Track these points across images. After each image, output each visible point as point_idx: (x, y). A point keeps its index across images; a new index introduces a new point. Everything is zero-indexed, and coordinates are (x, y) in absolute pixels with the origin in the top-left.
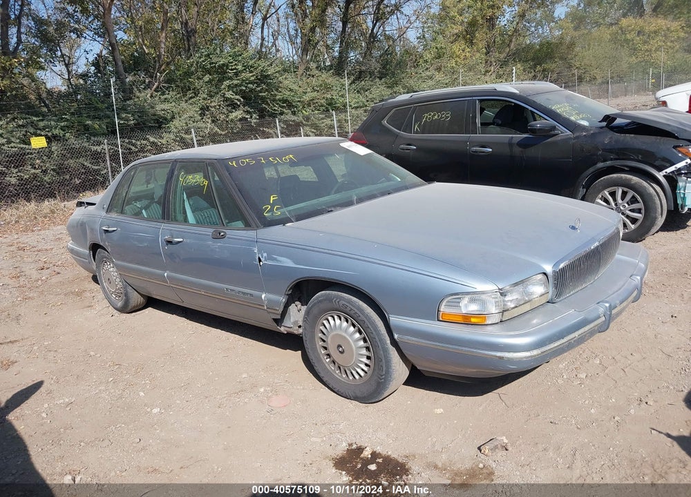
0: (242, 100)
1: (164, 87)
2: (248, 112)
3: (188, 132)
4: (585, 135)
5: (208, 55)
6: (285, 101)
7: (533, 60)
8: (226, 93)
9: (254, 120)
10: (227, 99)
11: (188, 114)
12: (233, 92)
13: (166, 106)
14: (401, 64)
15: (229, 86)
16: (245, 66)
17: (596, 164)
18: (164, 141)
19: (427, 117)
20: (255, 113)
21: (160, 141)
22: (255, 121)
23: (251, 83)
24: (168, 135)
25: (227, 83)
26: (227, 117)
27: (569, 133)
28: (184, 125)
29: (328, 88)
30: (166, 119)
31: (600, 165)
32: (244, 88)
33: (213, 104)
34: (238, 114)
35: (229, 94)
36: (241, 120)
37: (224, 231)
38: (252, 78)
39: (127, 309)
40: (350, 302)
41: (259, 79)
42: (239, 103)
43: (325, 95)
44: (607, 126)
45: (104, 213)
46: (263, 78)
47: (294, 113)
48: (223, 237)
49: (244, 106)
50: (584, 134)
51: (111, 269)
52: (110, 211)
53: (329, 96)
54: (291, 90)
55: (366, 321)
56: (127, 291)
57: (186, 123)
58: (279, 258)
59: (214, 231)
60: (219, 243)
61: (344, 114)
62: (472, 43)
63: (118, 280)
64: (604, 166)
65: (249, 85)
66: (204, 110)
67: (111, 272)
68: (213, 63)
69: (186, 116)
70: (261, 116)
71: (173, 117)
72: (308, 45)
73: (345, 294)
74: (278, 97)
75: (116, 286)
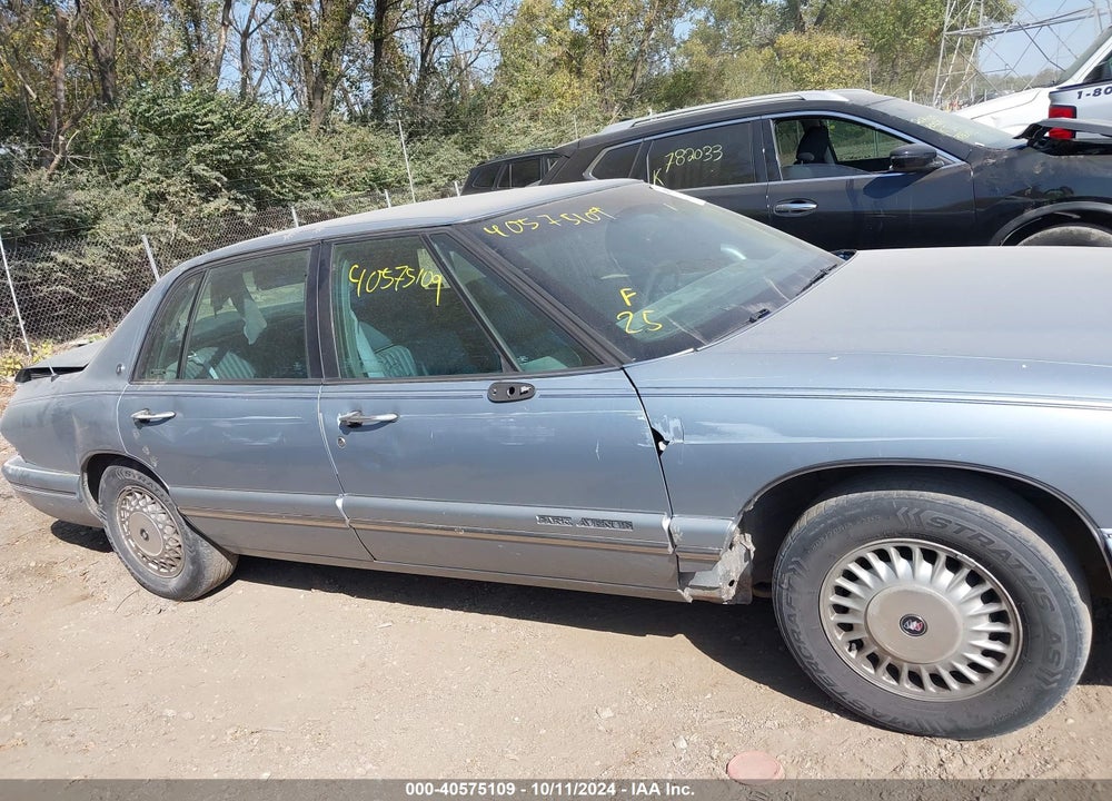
0: (225, 179)
1: (74, 161)
2: (237, 201)
3: (133, 240)
4: (994, 164)
5: (154, 100)
6: (301, 177)
7: (668, 98)
8: (195, 168)
9: (248, 214)
10: (196, 178)
11: (128, 210)
12: (207, 165)
13: (80, 196)
14: (477, 110)
15: (198, 155)
16: (225, 117)
17: (1022, 212)
18: (87, 262)
19: (675, 157)
20: (249, 201)
21: (79, 261)
22: (250, 215)
23: (238, 147)
24: (94, 250)
25: (194, 149)
26: (201, 211)
27: (959, 162)
28: (123, 229)
29: (368, 151)
30: (84, 221)
31: (1030, 214)
32: (228, 158)
33: (172, 189)
34: (220, 203)
35: (200, 169)
36: (225, 214)
37: (524, 382)
38: (241, 139)
39: (194, 591)
40: (952, 509)
41: (251, 141)
42: (219, 184)
43: (368, 164)
44: (1029, 145)
45: (124, 385)
46: (259, 140)
47: (317, 196)
48: (528, 395)
49: (229, 189)
50: (991, 161)
51: (150, 508)
52: (142, 377)
53: (374, 165)
54: (308, 157)
55: (1013, 551)
56: (197, 552)
57: (126, 226)
58: (726, 427)
59: (493, 386)
60: (516, 412)
61: (400, 196)
62: (579, 73)
63: (169, 530)
64: (1037, 214)
65: (237, 152)
66: (155, 200)
67: (148, 513)
68: (164, 114)
69: (124, 213)
70: (260, 205)
71: (97, 218)
72: (320, 82)
73: (932, 494)
74: (287, 172)
75: (166, 543)
